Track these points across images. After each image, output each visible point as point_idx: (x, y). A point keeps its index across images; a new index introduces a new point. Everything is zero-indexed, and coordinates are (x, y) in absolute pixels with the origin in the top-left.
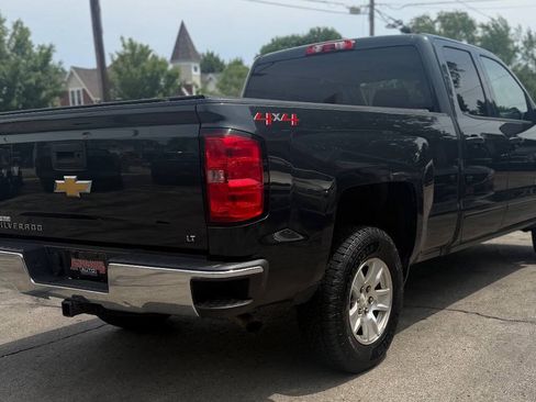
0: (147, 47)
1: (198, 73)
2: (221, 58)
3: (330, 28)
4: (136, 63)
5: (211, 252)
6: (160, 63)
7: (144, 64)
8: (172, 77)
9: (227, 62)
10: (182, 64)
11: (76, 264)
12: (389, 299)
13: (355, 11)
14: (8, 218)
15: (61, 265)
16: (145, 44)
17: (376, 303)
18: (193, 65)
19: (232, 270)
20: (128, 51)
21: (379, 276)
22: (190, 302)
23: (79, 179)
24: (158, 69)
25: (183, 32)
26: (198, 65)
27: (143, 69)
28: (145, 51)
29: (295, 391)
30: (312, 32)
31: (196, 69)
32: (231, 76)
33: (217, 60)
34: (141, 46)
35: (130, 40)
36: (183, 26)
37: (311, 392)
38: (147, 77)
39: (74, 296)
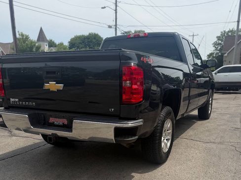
0: (28, 36)
1: (47, 47)
2: (55, 42)
3: (96, 33)
4: (24, 42)
5: (121, 116)
6: (34, 42)
7: (27, 42)
8: (38, 48)
9: (57, 43)
10: (41, 43)
11: (52, 120)
12: (171, 135)
13: (110, 27)
14: (17, 100)
15: (45, 120)
16: (27, 35)
17: (167, 136)
18: (45, 44)
19: (130, 124)
20: (21, 37)
21: (169, 126)
22: (113, 137)
23: (57, 83)
24: (33, 44)
25: (41, 31)
26: (47, 44)
27: (27, 44)
28: (27, 37)
29: (140, 171)
30: (90, 34)
31: (46, 46)
32: (61, 48)
33: (53, 42)
34: (26, 35)
35: (22, 33)
36: (41, 28)
37: (148, 172)
38: (28, 47)
39: (52, 134)
